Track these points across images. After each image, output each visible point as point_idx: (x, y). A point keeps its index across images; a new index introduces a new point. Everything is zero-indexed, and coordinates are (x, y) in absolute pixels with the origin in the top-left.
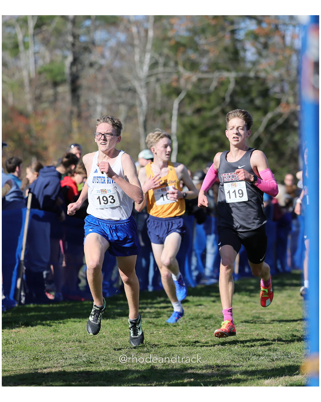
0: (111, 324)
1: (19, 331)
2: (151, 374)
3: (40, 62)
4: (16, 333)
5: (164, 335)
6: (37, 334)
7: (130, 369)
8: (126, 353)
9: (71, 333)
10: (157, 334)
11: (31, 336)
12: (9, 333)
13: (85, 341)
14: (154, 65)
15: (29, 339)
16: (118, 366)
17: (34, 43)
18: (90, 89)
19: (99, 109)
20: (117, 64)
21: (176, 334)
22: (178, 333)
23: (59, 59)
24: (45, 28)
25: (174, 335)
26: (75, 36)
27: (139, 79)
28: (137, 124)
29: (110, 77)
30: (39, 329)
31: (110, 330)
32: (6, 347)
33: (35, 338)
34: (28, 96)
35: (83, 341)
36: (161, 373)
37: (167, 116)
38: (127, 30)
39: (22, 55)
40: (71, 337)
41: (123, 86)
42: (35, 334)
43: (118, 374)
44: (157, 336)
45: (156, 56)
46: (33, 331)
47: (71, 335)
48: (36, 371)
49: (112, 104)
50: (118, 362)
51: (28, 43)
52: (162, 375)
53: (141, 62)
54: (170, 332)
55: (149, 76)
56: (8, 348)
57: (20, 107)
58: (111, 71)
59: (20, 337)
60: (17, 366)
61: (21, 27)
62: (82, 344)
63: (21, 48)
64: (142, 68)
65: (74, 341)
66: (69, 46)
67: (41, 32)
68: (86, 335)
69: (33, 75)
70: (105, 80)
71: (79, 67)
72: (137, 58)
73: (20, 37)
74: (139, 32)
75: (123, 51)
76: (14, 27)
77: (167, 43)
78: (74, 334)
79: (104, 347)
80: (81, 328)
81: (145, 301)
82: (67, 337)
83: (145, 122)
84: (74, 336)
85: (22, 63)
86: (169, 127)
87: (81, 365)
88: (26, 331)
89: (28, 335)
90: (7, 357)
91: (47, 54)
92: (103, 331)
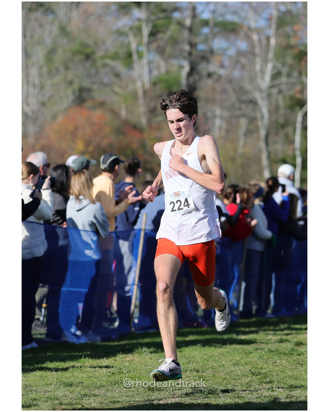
0: (231, 352)
1: (133, 360)
2: (274, 407)
3: (155, 73)
4: (129, 362)
5: (287, 364)
6: (152, 363)
7: (251, 401)
8: (247, 384)
9: (188, 362)
10: (280, 363)
11: (145, 365)
12: (122, 362)
13: (203, 371)
14: (276, 75)
15: (144, 368)
16: (238, 397)
17: (149, 51)
18: (208, 101)
19: (218, 122)
20: (237, 74)
21: (300, 363)
22: (303, 363)
23: (175, 69)
24: (160, 36)
25: (298, 365)
26: (192, 45)
27: (261, 91)
28: (258, 139)
29: (229, 88)
30: (154, 358)
31: (230, 359)
32: (119, 377)
33: (150, 367)
34: (142, 109)
35: (201, 370)
36: (285, 405)
37: (290, 129)
38: (248, 38)
39: (136, 66)
40: (188, 366)
41: (244, 98)
42: (150, 363)
43: (239, 406)
44: (280, 365)
45: (279, 65)
46: (148, 360)
47: (188, 364)
48: (152, 402)
49: (231, 117)
50: (238, 393)
51: (142, 52)
52: (286, 407)
53: (263, 72)
54: (294, 361)
55: (271, 87)
56: (121, 377)
57: (134, 120)
58: (230, 81)
59: (134, 366)
60: (131, 397)
61: (135, 35)
62: (200, 374)
63: (135, 57)
64: (263, 78)
65: (191, 371)
66: (186, 55)
67: (156, 40)
68: (204, 364)
69: (147, 86)
70: (224, 91)
71: (196, 77)
72: (258, 67)
73: (134, 46)
74: (260, 40)
75: (243, 60)
76: (127, 36)
77: (291, 52)
78: (191, 363)
79: (224, 377)
80: (198, 357)
81: (267, 328)
82: (184, 366)
83: (267, 136)
84: (192, 365)
85: (135, 73)
86: (292, 142)
87: (198, 397)
88: (141, 360)
89: (143, 364)
90: (120, 387)
91: (163, 65)
92: (222, 359)
